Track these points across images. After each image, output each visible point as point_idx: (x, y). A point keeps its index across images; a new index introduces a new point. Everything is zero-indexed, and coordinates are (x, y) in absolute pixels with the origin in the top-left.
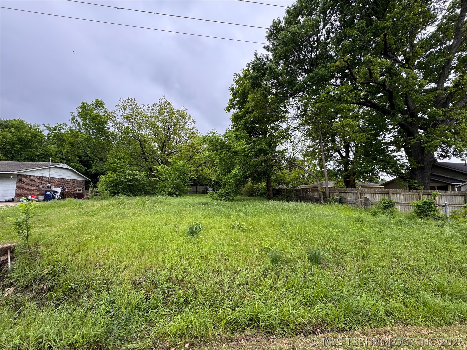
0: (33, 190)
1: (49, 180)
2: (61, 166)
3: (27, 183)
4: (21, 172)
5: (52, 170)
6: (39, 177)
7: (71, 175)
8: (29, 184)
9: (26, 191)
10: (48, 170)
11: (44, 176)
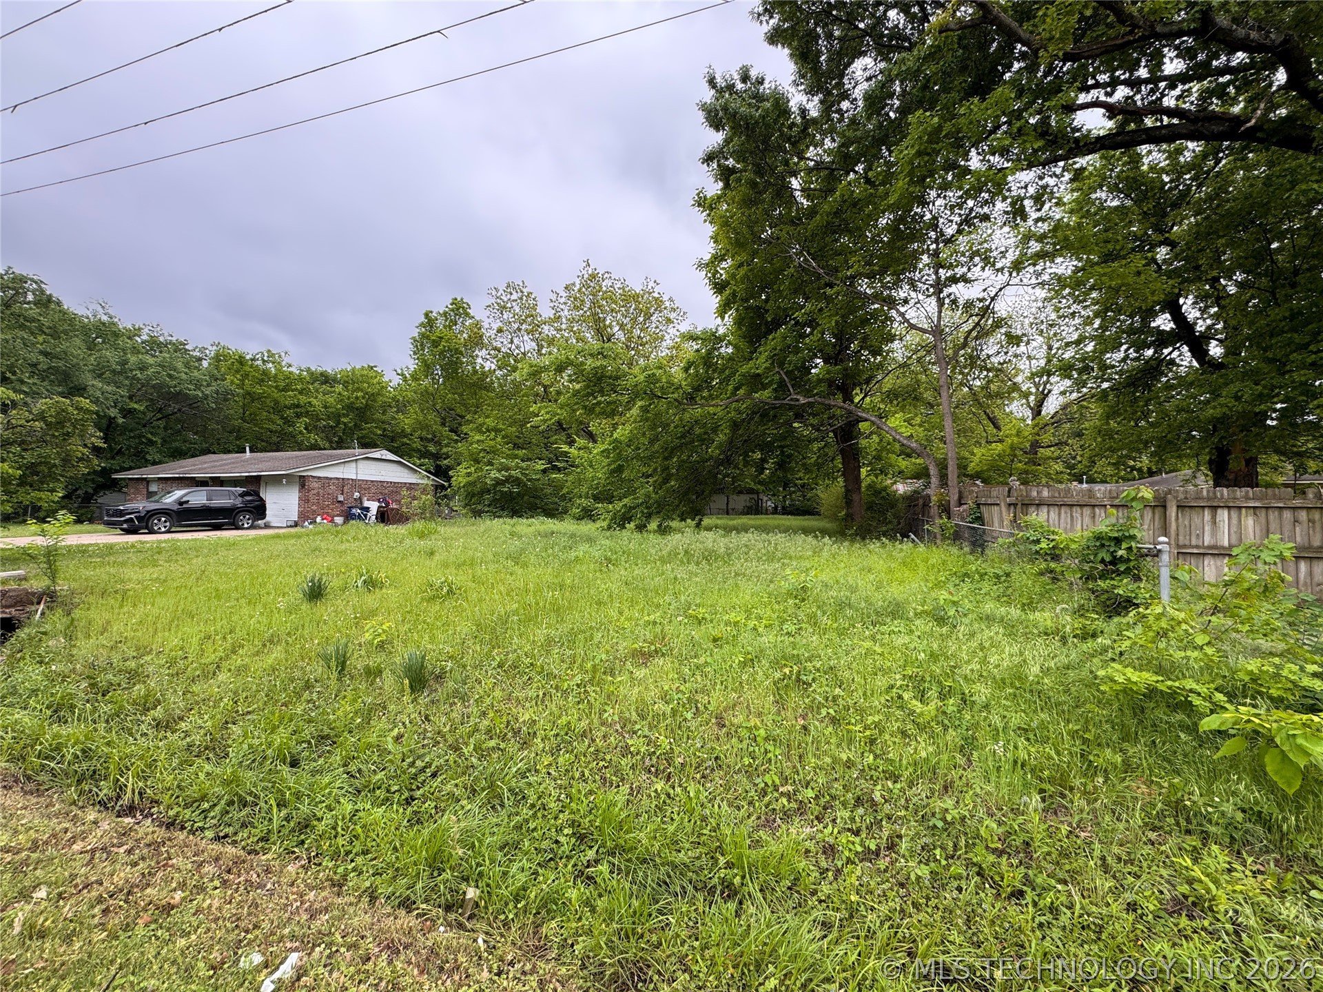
0: (328, 506)
1: (356, 484)
2: (377, 455)
3: (315, 492)
4: (300, 471)
5: (362, 464)
6: (338, 479)
7: (402, 475)
8: (318, 493)
9: (314, 508)
10: (354, 465)
11: (346, 476)
